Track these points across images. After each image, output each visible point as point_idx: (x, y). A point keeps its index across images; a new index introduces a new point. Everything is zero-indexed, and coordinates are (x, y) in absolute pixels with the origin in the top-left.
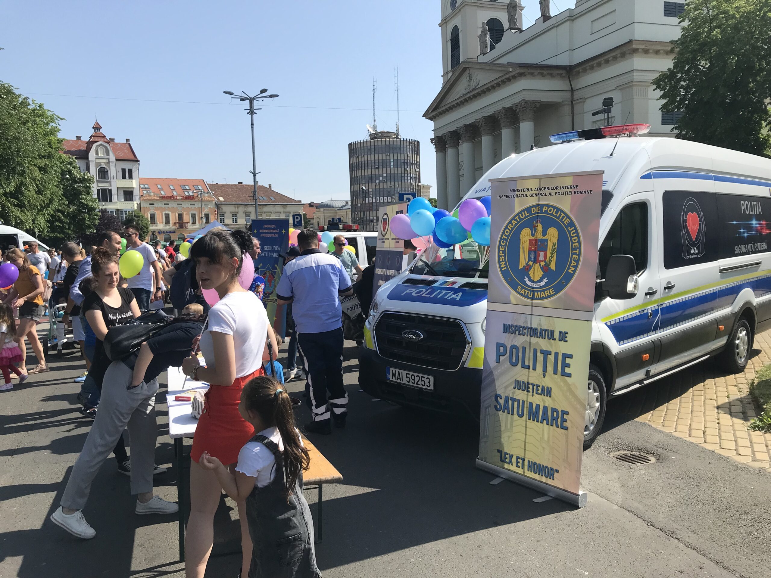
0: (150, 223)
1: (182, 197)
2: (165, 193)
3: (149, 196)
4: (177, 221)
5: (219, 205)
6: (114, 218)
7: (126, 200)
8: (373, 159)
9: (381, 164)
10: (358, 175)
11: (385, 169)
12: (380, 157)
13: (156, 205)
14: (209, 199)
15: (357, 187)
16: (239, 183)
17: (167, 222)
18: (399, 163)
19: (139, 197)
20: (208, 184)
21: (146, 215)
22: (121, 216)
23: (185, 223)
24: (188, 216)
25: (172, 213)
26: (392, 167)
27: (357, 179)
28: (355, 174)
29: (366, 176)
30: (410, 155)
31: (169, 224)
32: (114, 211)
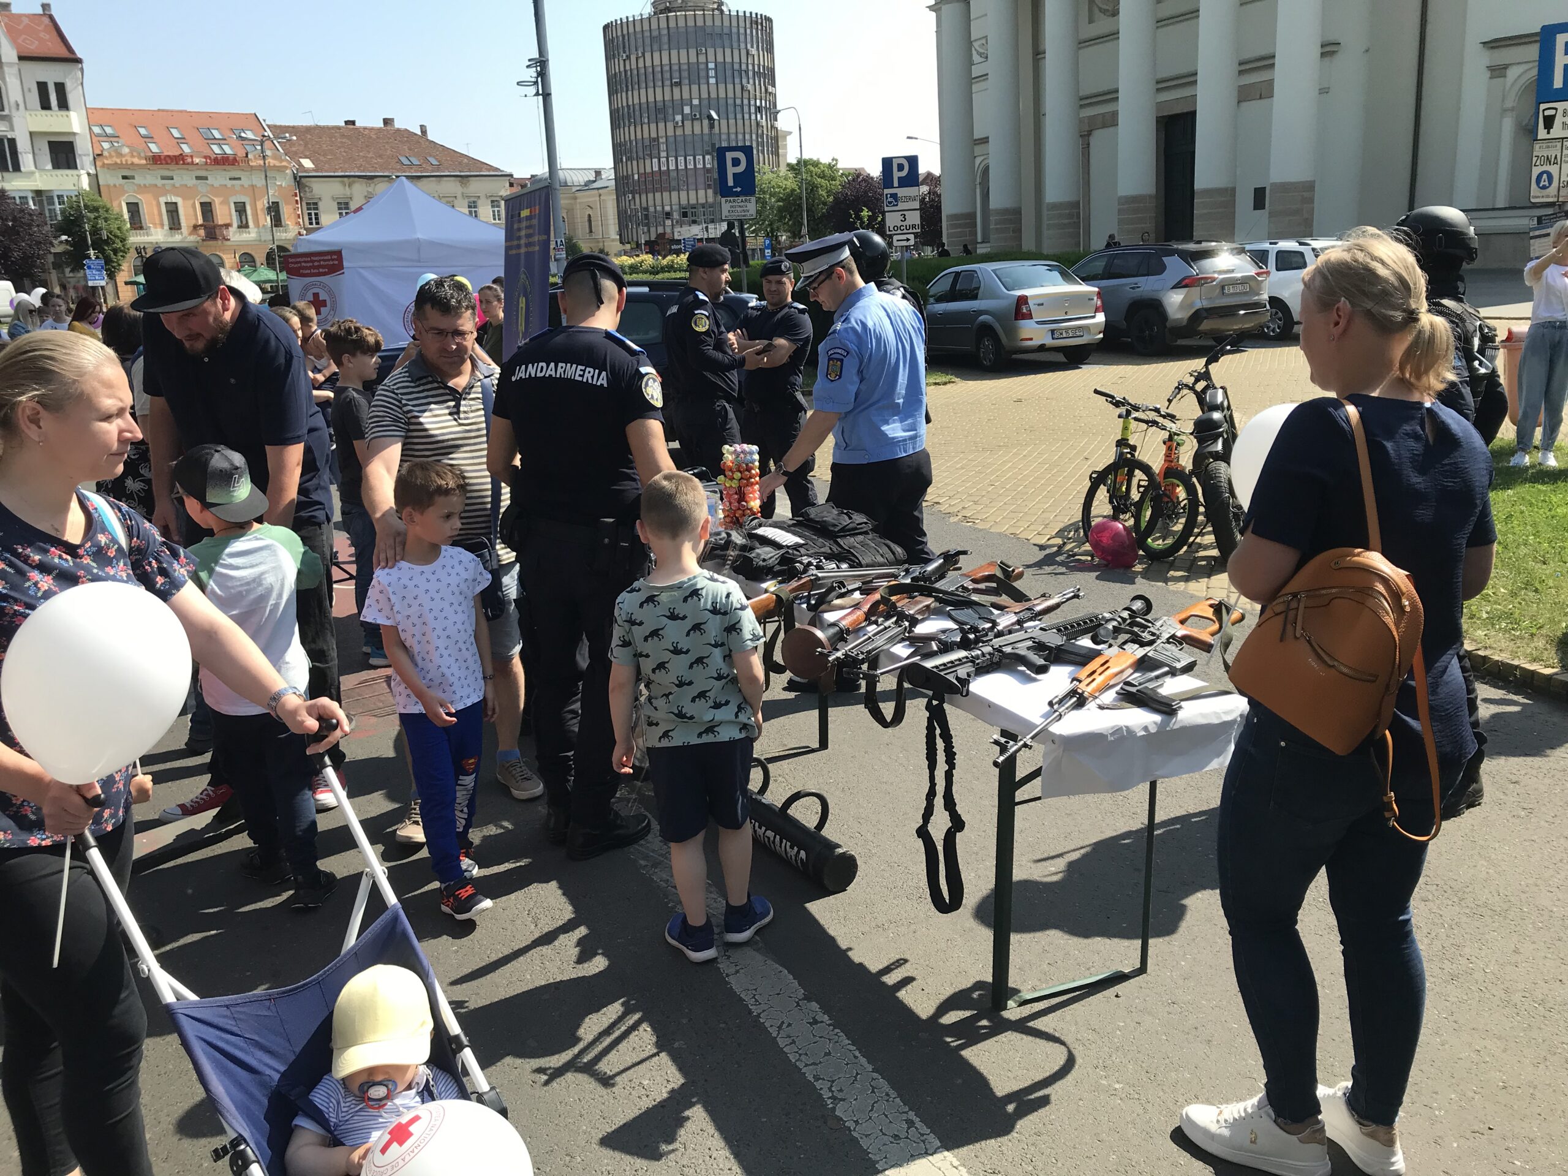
0: (128, 225)
1: (205, 157)
2: (158, 147)
3: (120, 155)
4: (200, 222)
5: (304, 180)
6: (31, 215)
7: (57, 165)
8: (665, 61)
9: (685, 74)
10: (630, 103)
11: (695, 87)
12: (684, 57)
13: (138, 180)
14: (277, 164)
15: (631, 133)
16: (347, 122)
17: (175, 225)
18: (729, 73)
19: (91, 158)
20: (269, 126)
21: (115, 204)
22: (49, 210)
23: (222, 226)
24: (226, 207)
25: (184, 199)
26: (712, 81)
27: (629, 113)
28: (622, 100)
29: (652, 105)
30: (754, 51)
31: (180, 229)
32: (30, 195)
